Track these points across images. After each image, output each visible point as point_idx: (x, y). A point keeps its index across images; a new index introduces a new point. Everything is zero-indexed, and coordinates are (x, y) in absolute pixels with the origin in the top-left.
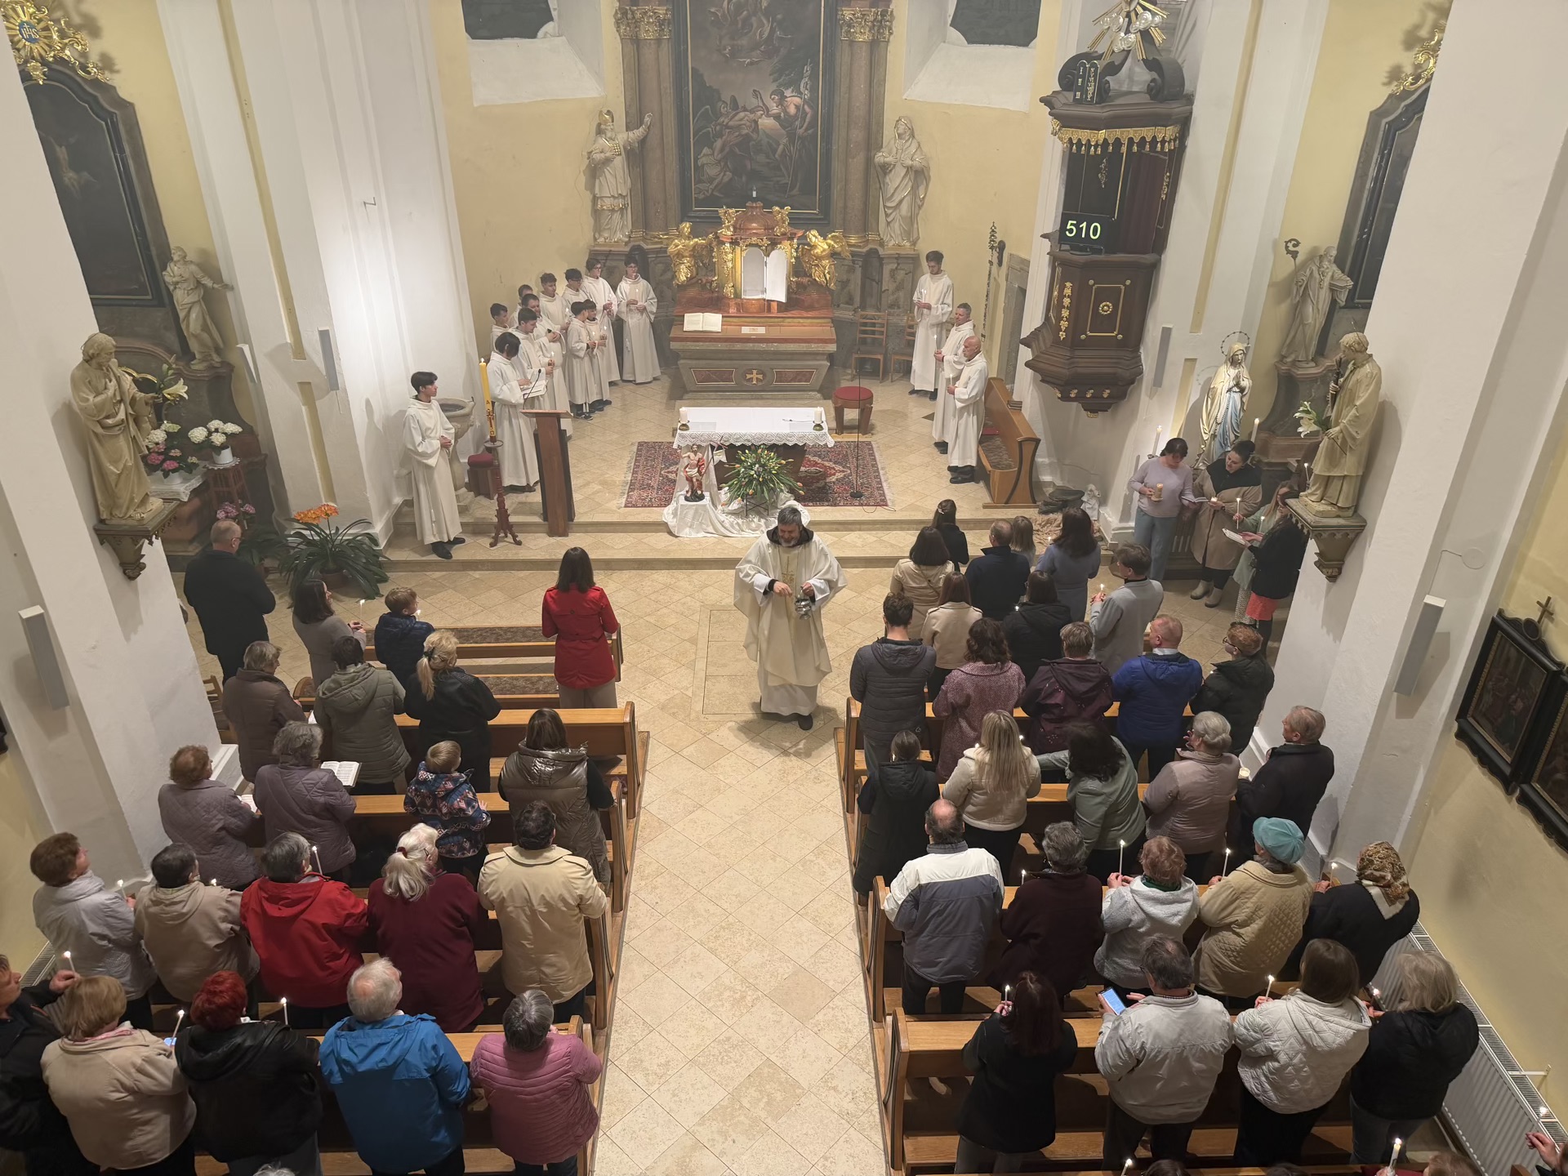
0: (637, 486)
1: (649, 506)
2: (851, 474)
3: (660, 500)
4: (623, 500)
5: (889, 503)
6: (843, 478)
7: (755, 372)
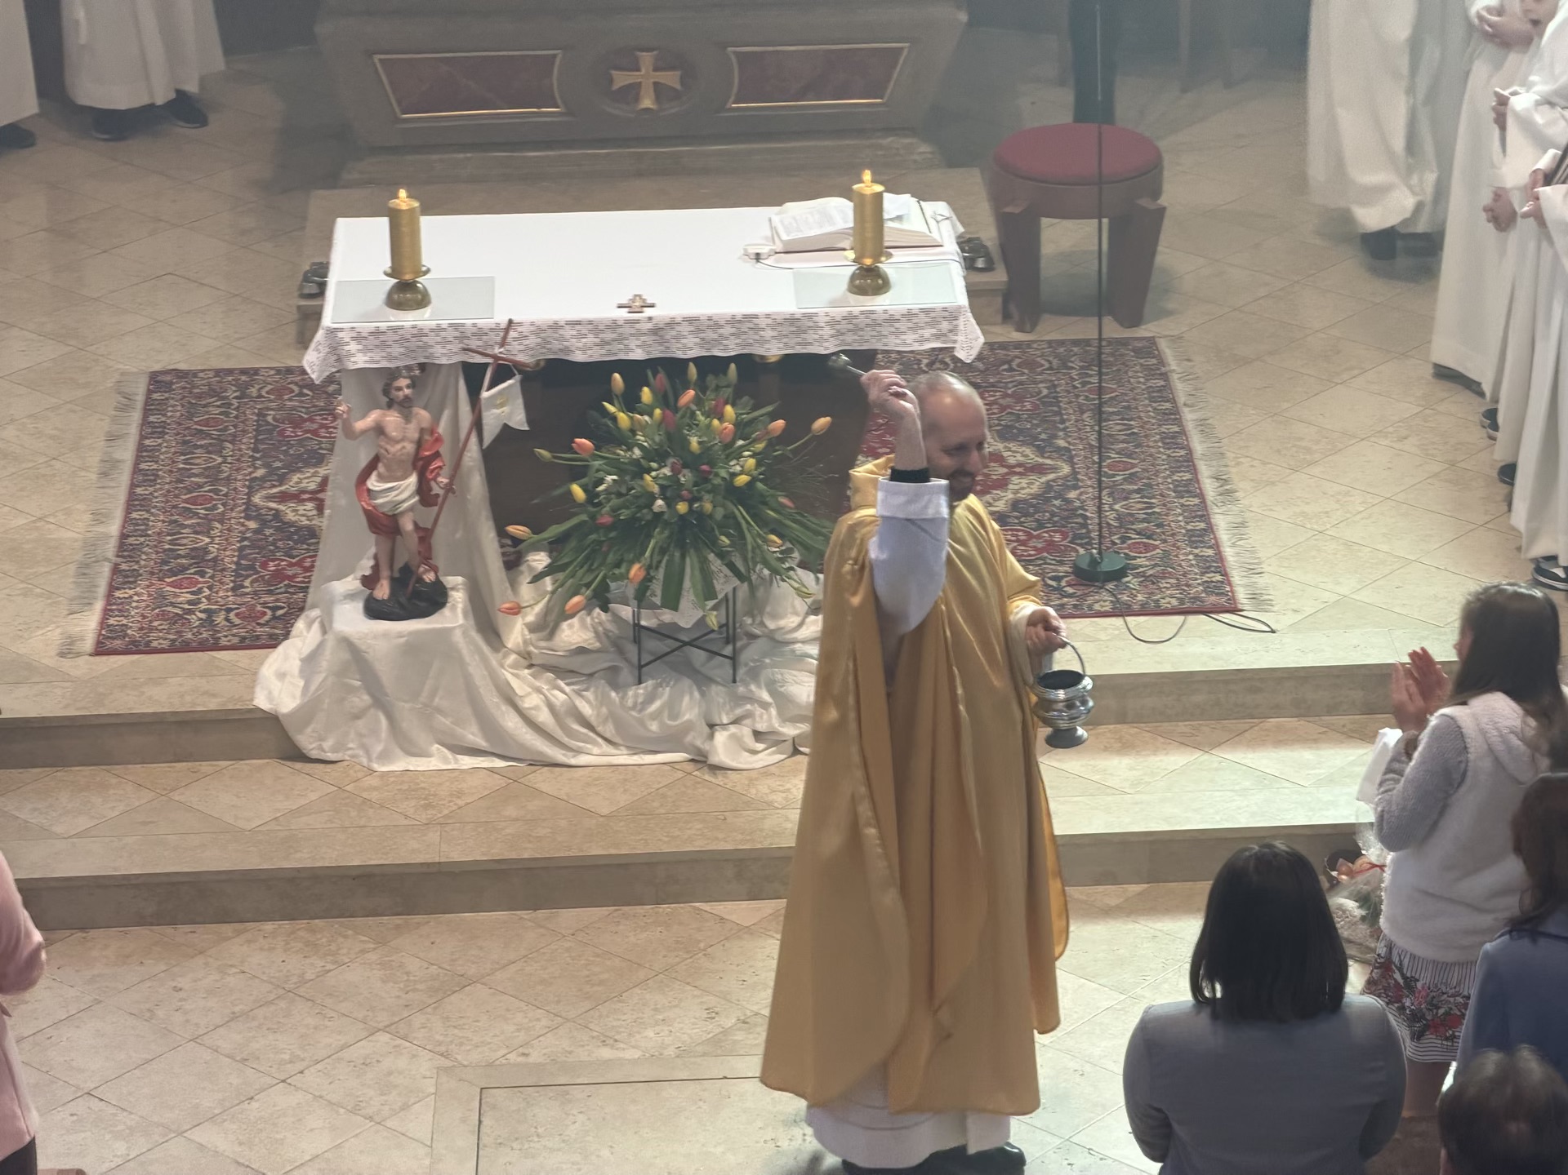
0: (148, 559)
1: (203, 647)
2: (1073, 481)
3: (251, 616)
4: (89, 624)
5: (1242, 596)
6: (1044, 496)
7: (647, 59)
